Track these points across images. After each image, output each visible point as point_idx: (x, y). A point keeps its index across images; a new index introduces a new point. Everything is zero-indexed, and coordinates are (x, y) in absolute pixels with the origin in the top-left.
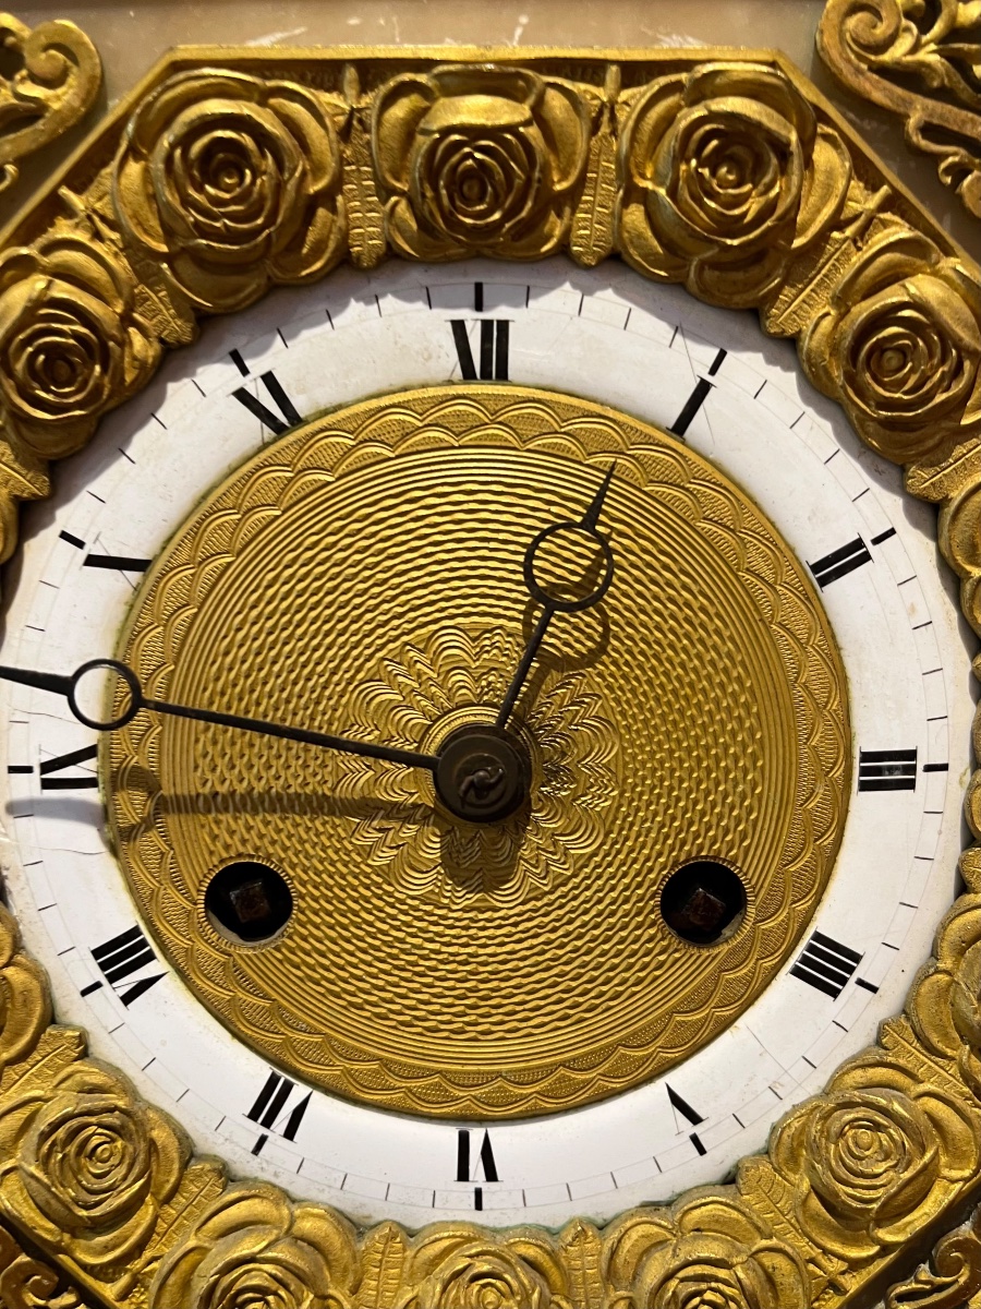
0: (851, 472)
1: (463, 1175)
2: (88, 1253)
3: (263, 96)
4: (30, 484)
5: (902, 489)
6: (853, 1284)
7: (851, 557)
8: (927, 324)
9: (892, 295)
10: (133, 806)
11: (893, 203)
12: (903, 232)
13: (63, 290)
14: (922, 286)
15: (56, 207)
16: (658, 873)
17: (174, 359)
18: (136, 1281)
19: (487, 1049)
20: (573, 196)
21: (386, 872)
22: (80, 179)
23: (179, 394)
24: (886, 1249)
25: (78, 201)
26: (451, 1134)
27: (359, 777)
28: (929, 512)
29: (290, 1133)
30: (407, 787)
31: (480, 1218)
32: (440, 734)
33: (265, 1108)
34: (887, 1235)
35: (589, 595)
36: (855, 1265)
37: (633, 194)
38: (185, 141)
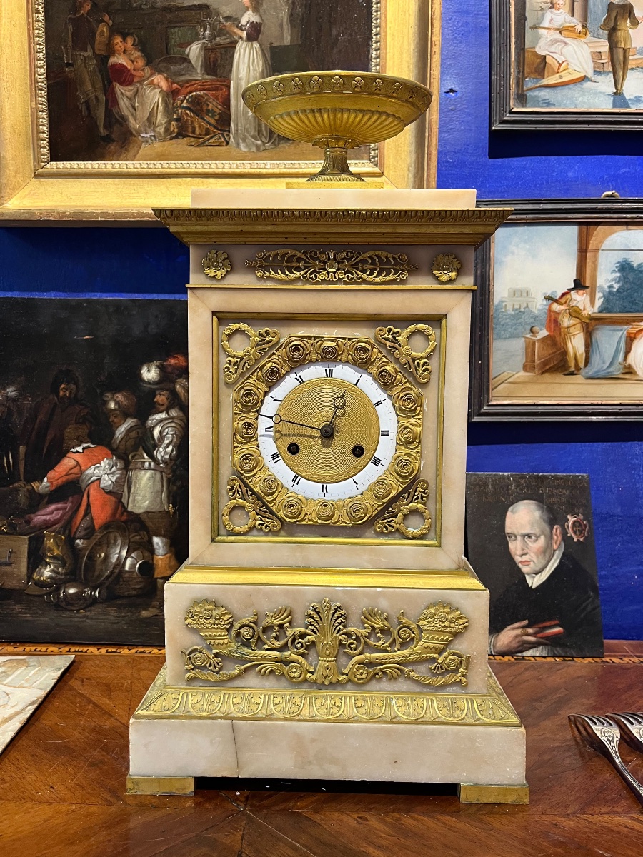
0: (380, 391)
1: (323, 491)
2: (269, 499)
3: (301, 341)
4: (267, 389)
5: (387, 393)
6: (379, 509)
7: (379, 403)
8: (388, 373)
9: (383, 368)
10: (278, 435)
11: (384, 356)
12: (385, 360)
13: (274, 365)
14: (388, 367)
15: (274, 353)
16: (352, 447)
17: (287, 373)
18: (275, 504)
20: (341, 354)
21: (313, 445)
22: (277, 350)
23: (287, 378)
24: (384, 503)
25: (276, 353)
26: (321, 485)
27: (310, 431)
28: (391, 397)
29: (298, 484)
30: (318, 433)
31: (325, 498)
32: (321, 426)
33: (294, 480)
34: (384, 501)
35: (343, 407)
36: (379, 506)
37: (349, 354)
38: (292, 347)
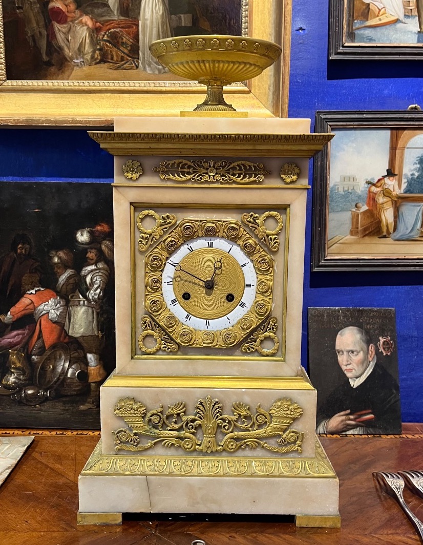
0: (245, 257)
1: (206, 325)
2: (170, 330)
3: (191, 223)
4: (168, 256)
5: (249, 259)
6: (244, 336)
7: (245, 265)
8: (250, 245)
9: (247, 242)
11: (248, 233)
12: (248, 236)
13: (173, 239)
14: (250, 241)
15: (173, 231)
16: (226, 295)
17: (182, 244)
18: (174, 334)
19: (209, 312)
20: (219, 232)
21: (200, 294)
22: (174, 229)
23: (182, 248)
24: (247, 333)
25: (175, 231)
26: (205, 320)
28: (252, 261)
29: (189, 320)
30: (203, 284)
31: (208, 329)
33: (187, 317)
34: (248, 331)
35: (220, 268)
36: (244, 334)
37: (224, 232)
38: (185, 227)
